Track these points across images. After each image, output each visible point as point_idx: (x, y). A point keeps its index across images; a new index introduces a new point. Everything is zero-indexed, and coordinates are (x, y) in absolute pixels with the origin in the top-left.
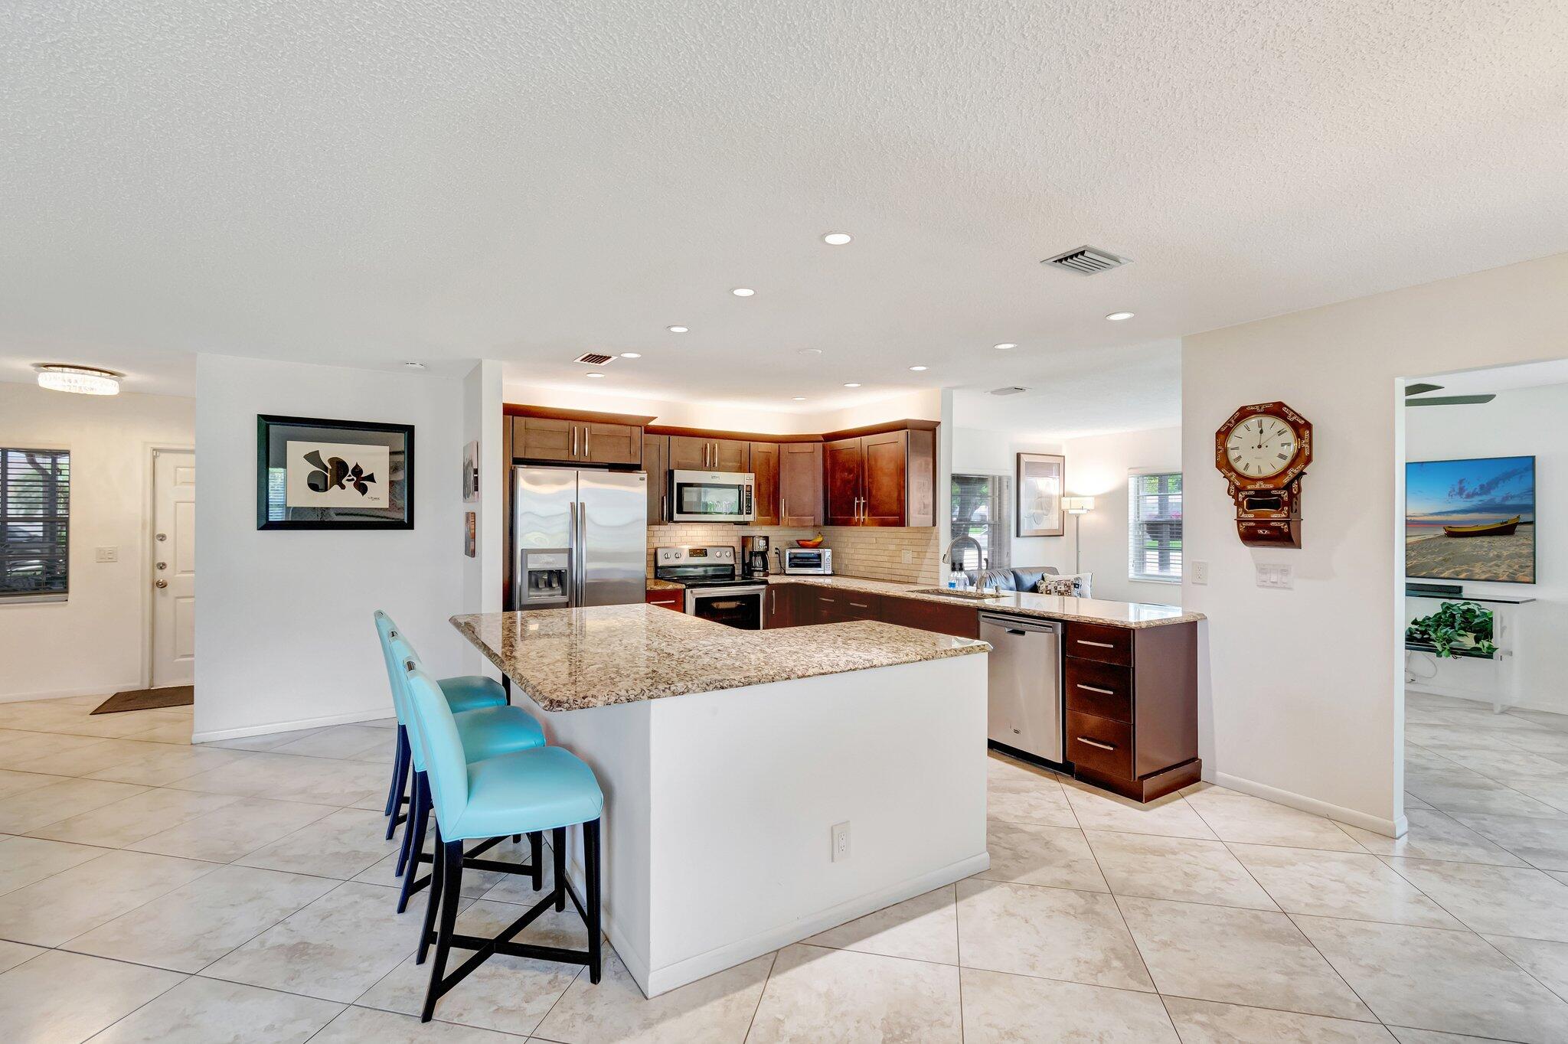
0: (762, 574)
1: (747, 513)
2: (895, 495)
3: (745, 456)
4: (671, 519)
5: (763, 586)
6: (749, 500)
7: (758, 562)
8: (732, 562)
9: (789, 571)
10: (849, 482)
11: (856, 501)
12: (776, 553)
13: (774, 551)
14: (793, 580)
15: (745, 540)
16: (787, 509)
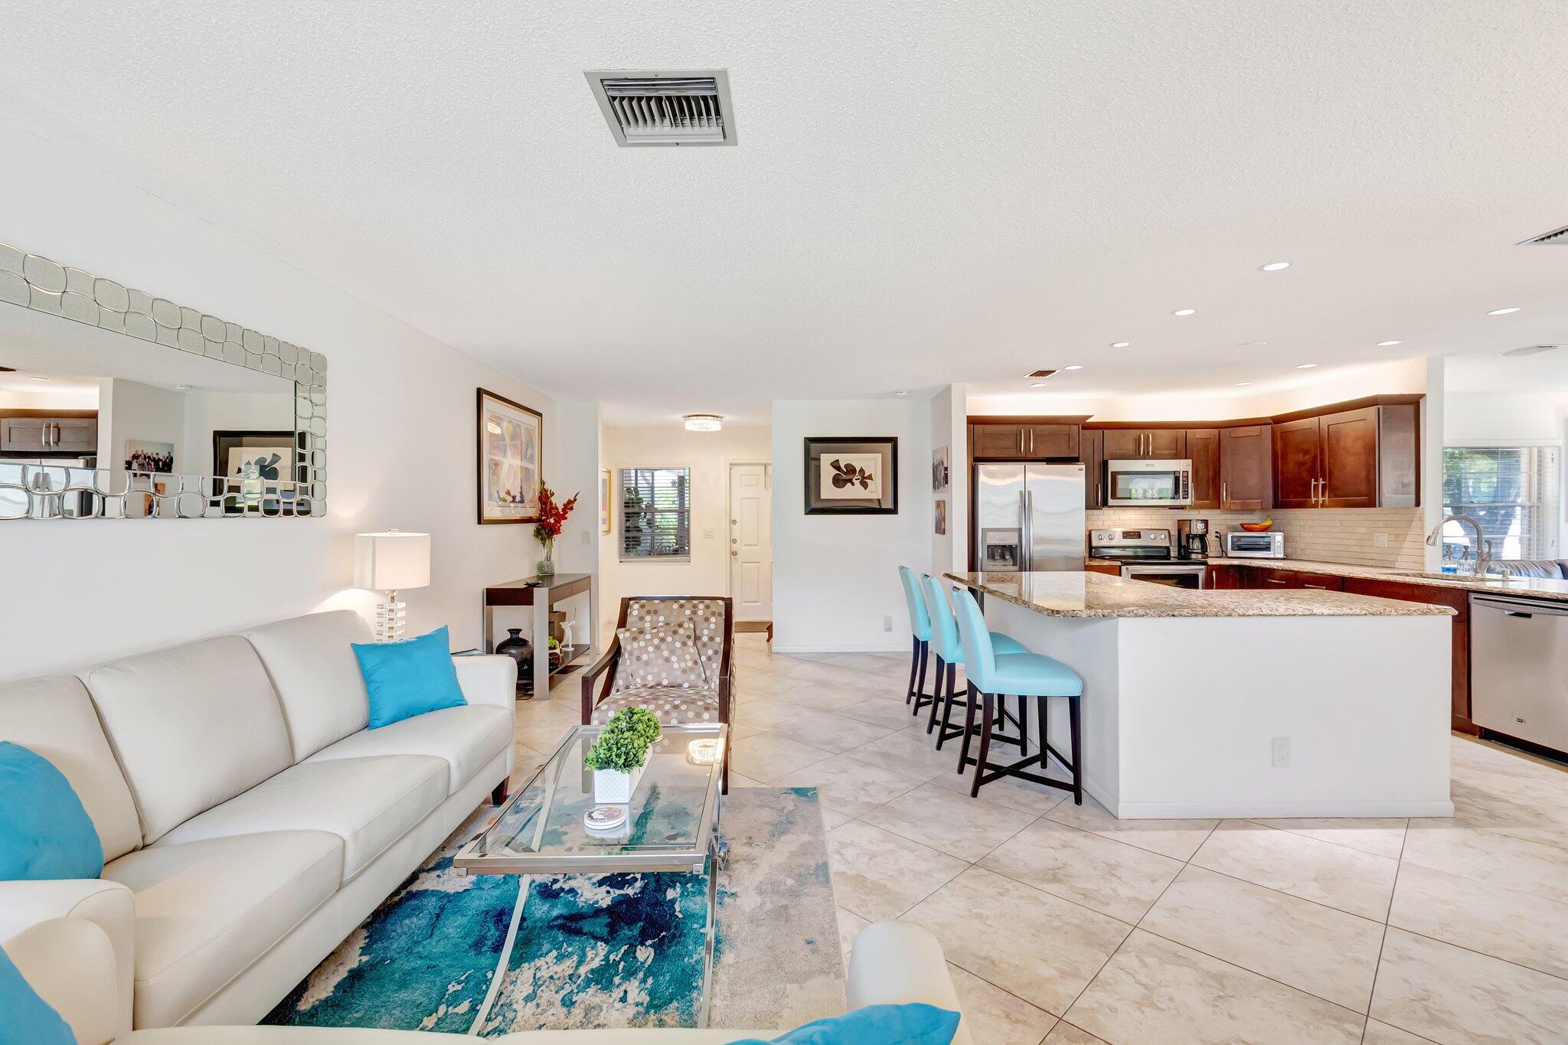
0: (1200, 556)
1: (1183, 498)
2: (1363, 474)
3: (1181, 444)
4: (1105, 503)
5: (1203, 567)
6: (1186, 486)
7: (1196, 545)
8: (1168, 545)
9: (1231, 553)
10: (1303, 464)
11: (1313, 483)
12: (1216, 537)
13: (1214, 534)
14: (1236, 562)
15: (1181, 523)
16: (1229, 490)
